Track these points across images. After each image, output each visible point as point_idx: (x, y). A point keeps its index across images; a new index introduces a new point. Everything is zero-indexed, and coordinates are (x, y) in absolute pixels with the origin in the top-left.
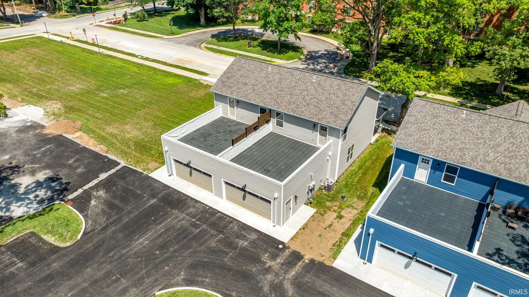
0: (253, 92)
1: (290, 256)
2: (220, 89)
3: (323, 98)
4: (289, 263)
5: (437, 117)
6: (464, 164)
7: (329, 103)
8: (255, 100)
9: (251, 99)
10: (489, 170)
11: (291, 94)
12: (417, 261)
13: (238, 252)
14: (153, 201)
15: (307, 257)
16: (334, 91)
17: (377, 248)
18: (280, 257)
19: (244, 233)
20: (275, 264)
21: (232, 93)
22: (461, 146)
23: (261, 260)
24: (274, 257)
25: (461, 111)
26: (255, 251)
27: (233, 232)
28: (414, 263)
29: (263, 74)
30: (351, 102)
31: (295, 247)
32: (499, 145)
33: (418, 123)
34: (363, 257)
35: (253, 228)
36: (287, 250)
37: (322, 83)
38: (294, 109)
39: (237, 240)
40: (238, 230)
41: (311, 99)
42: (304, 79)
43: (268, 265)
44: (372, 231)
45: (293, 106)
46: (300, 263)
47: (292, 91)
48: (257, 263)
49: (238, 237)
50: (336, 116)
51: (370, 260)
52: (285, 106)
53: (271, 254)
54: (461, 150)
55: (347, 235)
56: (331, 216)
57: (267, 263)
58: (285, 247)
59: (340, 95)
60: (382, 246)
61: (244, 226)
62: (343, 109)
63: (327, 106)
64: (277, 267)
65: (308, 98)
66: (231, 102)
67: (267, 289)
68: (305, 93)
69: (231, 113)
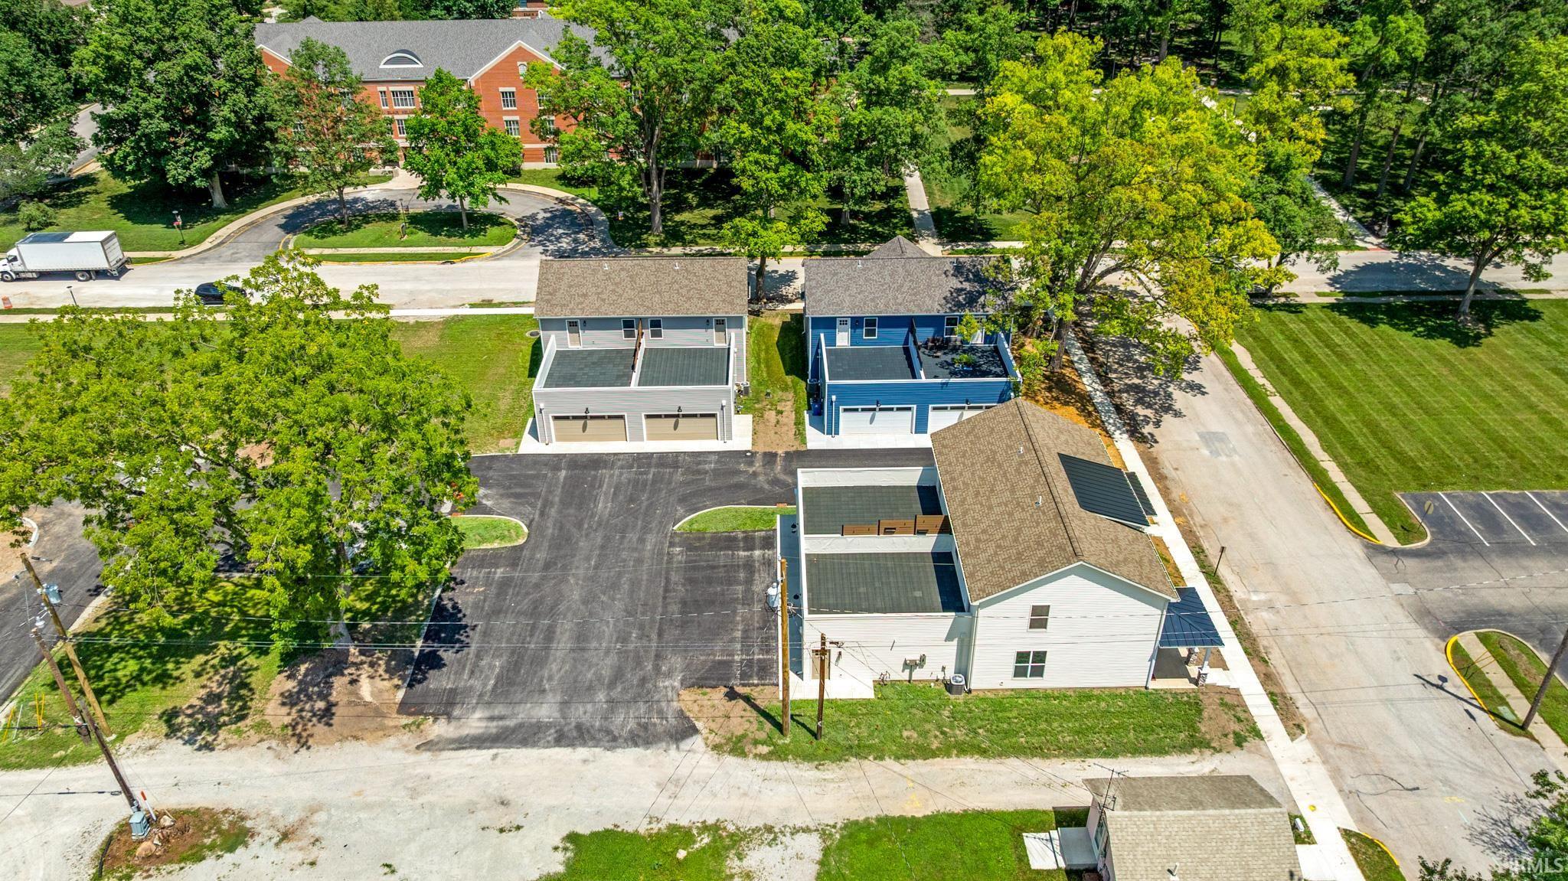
0: (604, 303)
1: (764, 457)
2: (550, 311)
3: (703, 286)
4: (768, 462)
5: (836, 274)
6: (880, 312)
7: (714, 290)
8: (614, 313)
9: (608, 313)
10: (903, 312)
11: (658, 292)
12: (881, 410)
13: (711, 474)
14: (563, 473)
15: (780, 452)
16: (710, 274)
17: (842, 415)
18: (756, 462)
19: (702, 459)
20: (757, 468)
21: (572, 313)
22: (871, 296)
23: (740, 471)
24: (751, 464)
25: (856, 262)
26: (727, 467)
27: (689, 463)
28: (878, 414)
29: (600, 276)
30: (738, 282)
31: (761, 449)
32: (902, 286)
33: (821, 286)
34: (829, 433)
35: (705, 451)
36: (757, 455)
37: (690, 268)
38: (674, 309)
39: (701, 467)
40: (692, 459)
41: (689, 291)
42: (663, 268)
43: (751, 471)
44: (834, 398)
45: (671, 306)
46: (778, 459)
47: (657, 287)
48: (739, 474)
49: (699, 463)
50: (731, 303)
51: (837, 433)
52: (661, 308)
53: (745, 463)
54: (873, 300)
55: (799, 423)
56: (771, 415)
57: (748, 470)
58: (753, 454)
59: (721, 277)
60: (845, 410)
62: (736, 294)
63: (715, 295)
64: (760, 470)
65: (684, 291)
66: (573, 325)
67: (766, 486)
68: (676, 286)
69: (573, 342)
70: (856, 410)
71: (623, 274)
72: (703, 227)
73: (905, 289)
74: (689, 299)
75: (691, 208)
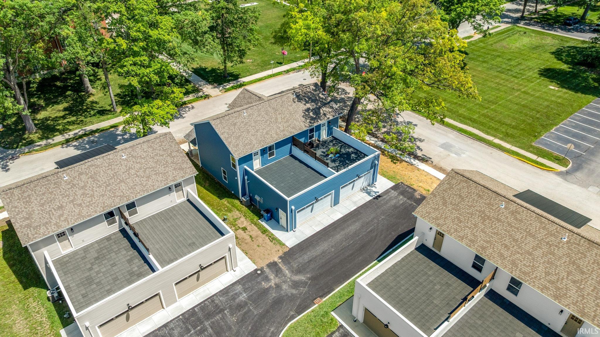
0: (83, 208)
1: (270, 269)
2: (36, 233)
3: (152, 164)
4: (277, 271)
5: (235, 124)
6: (277, 140)
7: (162, 164)
8: (96, 212)
9: (90, 214)
10: (288, 135)
11: (121, 181)
12: (317, 202)
13: (251, 302)
15: (276, 260)
16: (153, 153)
17: (297, 215)
18: (269, 275)
19: (232, 294)
20: (274, 281)
21: (59, 227)
22: (265, 131)
23: (267, 289)
24: (267, 279)
25: (241, 112)
26: (255, 290)
27: (227, 302)
28: (315, 205)
29: (63, 186)
30: (176, 151)
31: (263, 264)
32: (276, 119)
33: (231, 135)
34: (291, 229)
35: (229, 286)
36: (264, 269)
37: (135, 154)
38: (143, 190)
39: (237, 301)
40: (226, 298)
41: (145, 171)
42: (113, 161)
43: (273, 285)
44: (293, 207)
45: (138, 188)
46: (280, 265)
47: (117, 178)
48: (268, 291)
49: (234, 299)
50: (181, 169)
51: (295, 227)
52: (132, 193)
53: (263, 280)
54: (267, 133)
55: (264, 231)
56: (242, 234)
57: (271, 285)
58: (260, 269)
59: (161, 153)
60: (298, 212)
61: (222, 292)
62: (178, 160)
63: (164, 167)
64: (277, 280)
65: (141, 173)
66: (61, 235)
67: (294, 291)
68: (132, 172)
69: (64, 248)
70: (304, 209)
71: (83, 177)
72: (64, 117)
73: (280, 120)
74: (148, 177)
75: (43, 108)
